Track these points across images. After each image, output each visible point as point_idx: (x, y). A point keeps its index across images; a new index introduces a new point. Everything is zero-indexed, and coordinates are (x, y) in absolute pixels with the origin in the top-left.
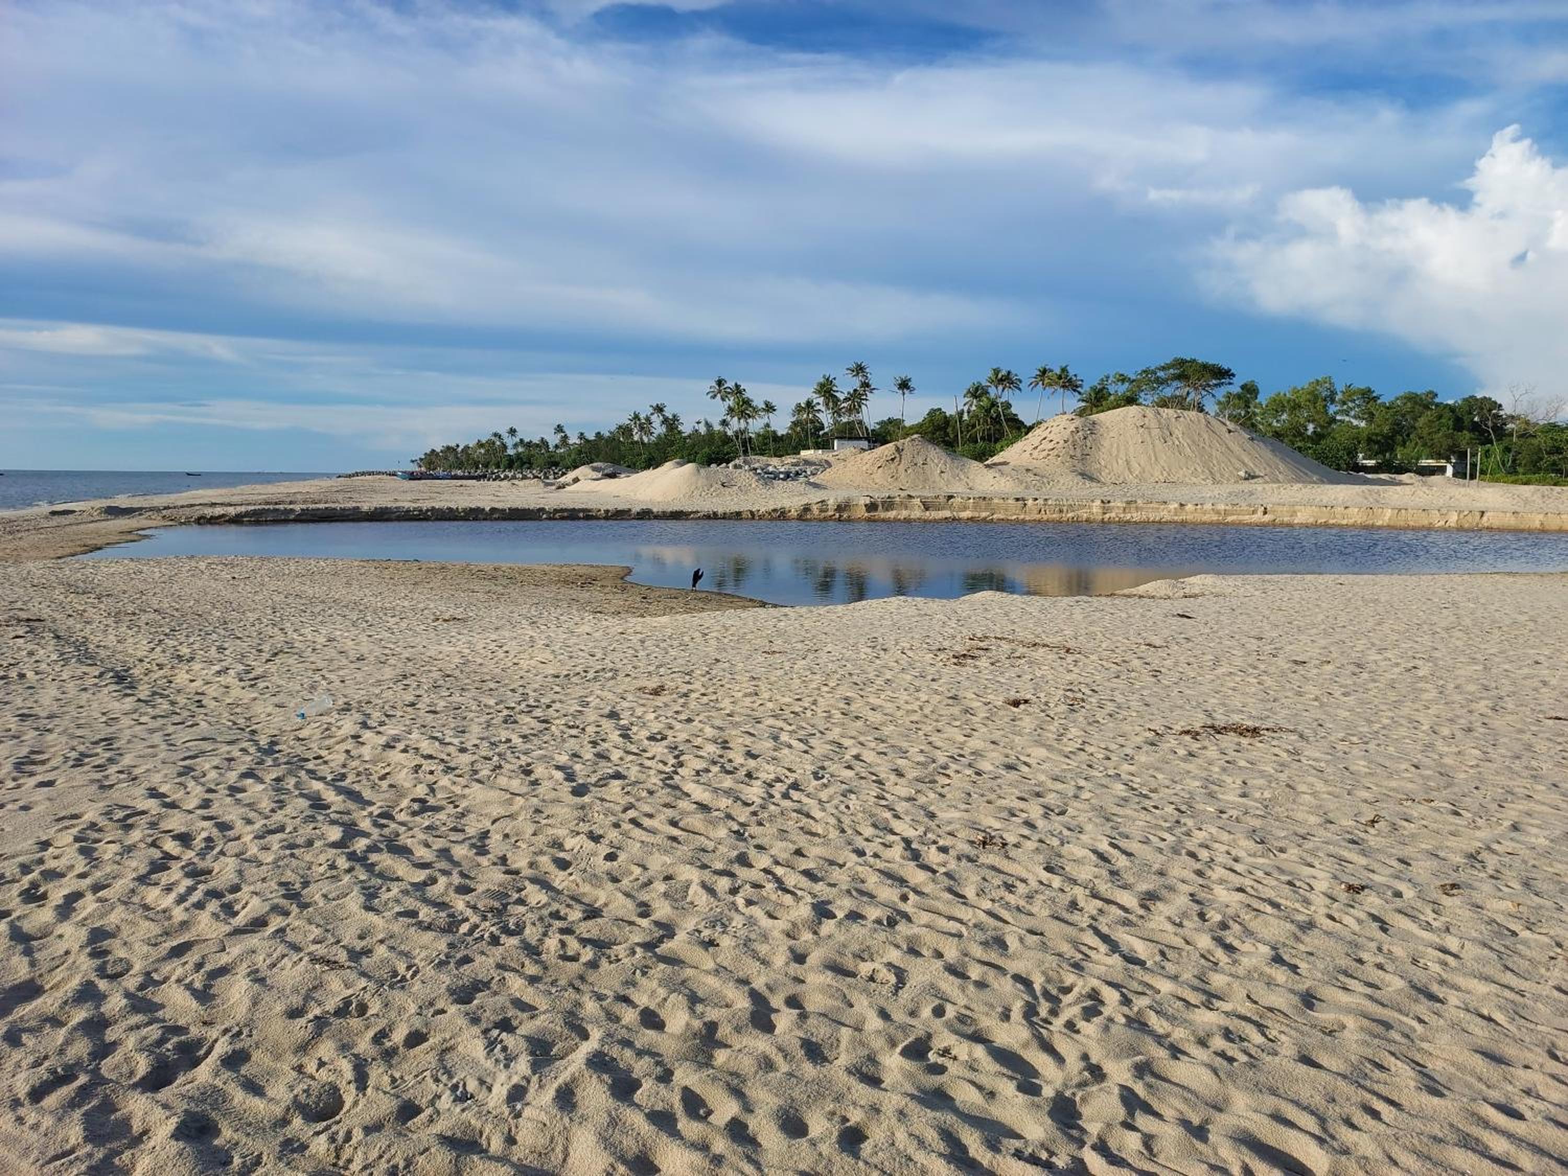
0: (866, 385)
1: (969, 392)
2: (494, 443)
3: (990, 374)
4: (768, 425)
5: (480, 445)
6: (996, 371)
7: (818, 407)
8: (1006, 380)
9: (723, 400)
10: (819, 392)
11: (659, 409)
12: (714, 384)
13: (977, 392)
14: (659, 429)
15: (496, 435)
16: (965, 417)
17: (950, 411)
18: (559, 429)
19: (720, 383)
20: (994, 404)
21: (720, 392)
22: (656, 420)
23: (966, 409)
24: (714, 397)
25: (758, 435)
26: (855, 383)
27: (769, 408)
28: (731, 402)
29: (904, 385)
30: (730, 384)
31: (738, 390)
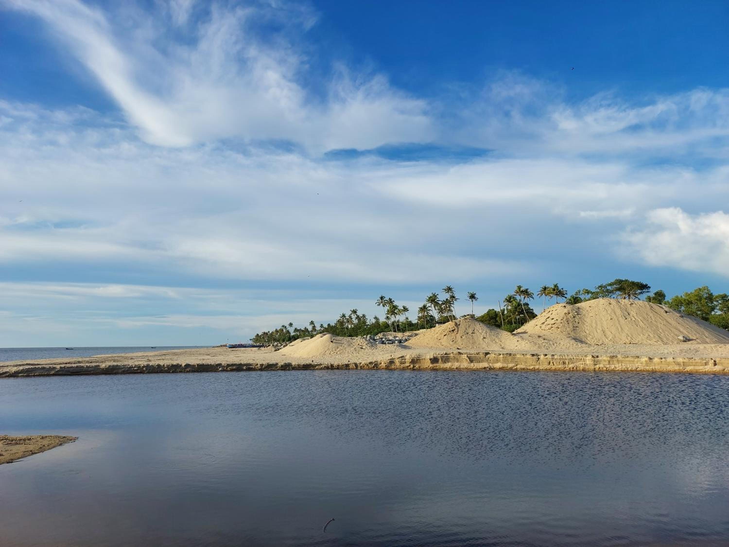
0: (453, 297)
1: (506, 299)
2: (282, 330)
3: (516, 288)
4: (407, 318)
5: (277, 331)
6: (519, 287)
7: (430, 308)
8: (526, 293)
9: (384, 306)
10: (428, 301)
11: (355, 312)
12: (379, 299)
13: (509, 300)
14: (355, 321)
15: (283, 326)
16: (506, 312)
17: (498, 309)
18: (312, 323)
19: (382, 298)
20: (519, 305)
21: (382, 302)
22: (354, 317)
23: (505, 308)
24: (379, 305)
25: (402, 323)
26: (447, 296)
27: (405, 309)
28: (387, 308)
29: (472, 297)
30: (387, 298)
31: (391, 301)
